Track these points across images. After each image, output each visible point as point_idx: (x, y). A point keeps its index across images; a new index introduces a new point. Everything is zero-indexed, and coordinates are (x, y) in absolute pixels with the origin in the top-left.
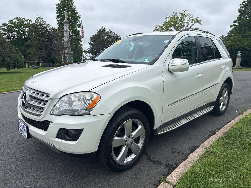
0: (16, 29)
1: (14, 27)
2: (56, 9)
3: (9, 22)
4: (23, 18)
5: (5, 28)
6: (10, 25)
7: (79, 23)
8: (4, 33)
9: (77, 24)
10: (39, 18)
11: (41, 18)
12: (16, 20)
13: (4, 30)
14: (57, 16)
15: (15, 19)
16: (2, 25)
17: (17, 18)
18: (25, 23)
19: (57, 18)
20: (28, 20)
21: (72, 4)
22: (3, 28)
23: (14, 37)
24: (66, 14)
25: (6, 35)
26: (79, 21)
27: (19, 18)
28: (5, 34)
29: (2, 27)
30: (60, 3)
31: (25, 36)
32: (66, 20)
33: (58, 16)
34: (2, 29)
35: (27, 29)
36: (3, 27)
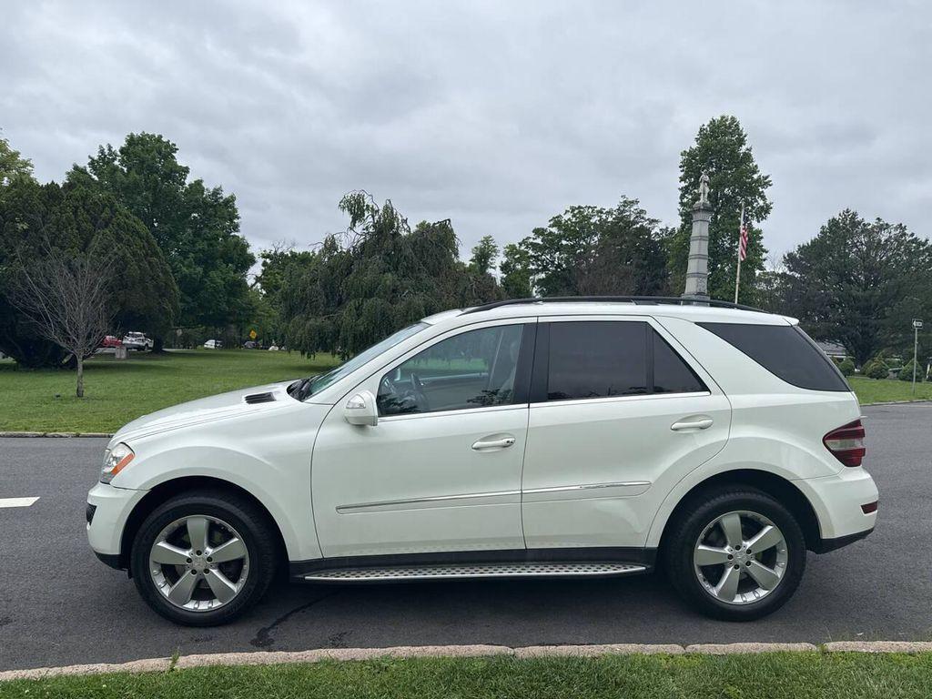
0: (564, 242)
1: (560, 237)
2: (680, 167)
3: (552, 223)
4: (590, 207)
5: (539, 241)
6: (551, 232)
7: (761, 203)
8: (534, 256)
9: (753, 208)
10: (626, 203)
11: (632, 202)
12: (569, 216)
13: (534, 246)
14: (681, 189)
15: (567, 211)
16: (532, 235)
17: (573, 209)
18: (593, 221)
19: (682, 197)
20: (602, 213)
21: (741, 142)
22: (535, 241)
23: (559, 266)
24: (705, 182)
25: (539, 260)
26: (763, 198)
27: (580, 207)
28: (537, 258)
29: (531, 240)
30: (695, 145)
31: (588, 262)
32: (702, 201)
33: (686, 187)
34: (531, 244)
35: (596, 239)
36: (534, 239)
